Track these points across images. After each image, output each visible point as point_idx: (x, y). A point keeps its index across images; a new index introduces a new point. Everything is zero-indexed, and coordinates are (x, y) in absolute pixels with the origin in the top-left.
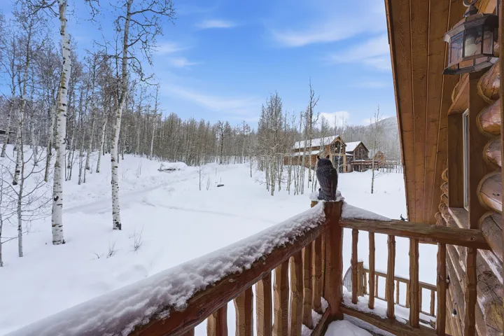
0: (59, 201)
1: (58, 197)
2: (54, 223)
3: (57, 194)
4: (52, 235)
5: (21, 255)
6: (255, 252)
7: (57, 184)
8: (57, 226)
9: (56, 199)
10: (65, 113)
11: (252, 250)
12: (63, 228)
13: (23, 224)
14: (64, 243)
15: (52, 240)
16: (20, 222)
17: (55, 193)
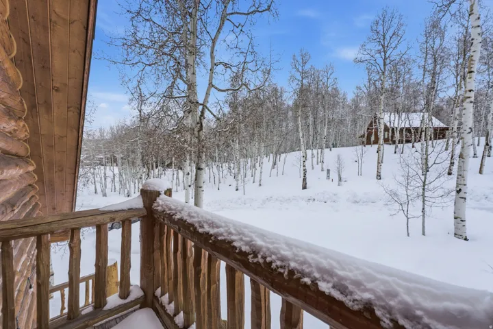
0: (462, 194)
1: (460, 190)
2: (456, 216)
3: (460, 187)
4: (453, 227)
5: (424, 234)
6: (213, 227)
7: (460, 176)
8: (459, 220)
9: (459, 191)
10: (472, 99)
11: (212, 225)
12: (467, 223)
13: (427, 209)
14: (466, 239)
15: (453, 231)
16: (424, 206)
17: (458, 185)
